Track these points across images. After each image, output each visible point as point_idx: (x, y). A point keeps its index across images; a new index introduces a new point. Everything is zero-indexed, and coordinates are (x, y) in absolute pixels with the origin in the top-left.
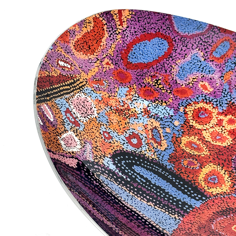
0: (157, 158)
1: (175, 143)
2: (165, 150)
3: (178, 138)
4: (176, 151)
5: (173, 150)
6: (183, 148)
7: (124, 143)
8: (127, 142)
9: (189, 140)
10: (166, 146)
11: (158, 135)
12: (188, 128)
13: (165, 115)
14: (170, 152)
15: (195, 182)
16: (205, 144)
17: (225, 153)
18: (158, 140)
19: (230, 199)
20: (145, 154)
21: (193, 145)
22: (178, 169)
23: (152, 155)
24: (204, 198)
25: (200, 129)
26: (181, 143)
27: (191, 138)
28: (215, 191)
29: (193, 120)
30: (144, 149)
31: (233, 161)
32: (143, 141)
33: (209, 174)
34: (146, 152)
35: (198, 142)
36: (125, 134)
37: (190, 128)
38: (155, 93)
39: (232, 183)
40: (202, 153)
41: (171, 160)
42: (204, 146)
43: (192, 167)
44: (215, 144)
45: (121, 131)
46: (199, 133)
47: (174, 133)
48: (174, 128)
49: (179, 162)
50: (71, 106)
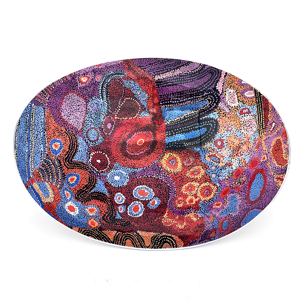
0: (204, 148)
1: (205, 165)
2: (205, 156)
3: (206, 169)
4: (200, 161)
5: (202, 160)
6: (199, 166)
7: (221, 136)
8: (221, 139)
9: (201, 173)
10: (206, 158)
11: (215, 160)
12: (207, 179)
13: (222, 174)
14: (202, 158)
15: (178, 153)
16: (193, 179)
17: (180, 182)
18: (212, 158)
19: (157, 157)
20: (209, 143)
21: (197, 173)
22: (191, 152)
23: (207, 146)
24: (167, 147)
25: (201, 184)
26: (202, 167)
27: (201, 176)
28: (167, 156)
29: (208, 185)
30: (213, 145)
31: (173, 181)
32: (217, 148)
33: (177, 163)
34: (210, 144)
35: (196, 176)
36: (226, 141)
37: (206, 180)
38: (236, 177)
39: (163, 168)
40: (189, 172)
41: (198, 154)
42: (192, 177)
43: (187, 160)
44: (188, 183)
45: (228, 140)
46: (200, 181)
47: (210, 170)
48: (212, 172)
49: (194, 157)
50: (252, 116)
